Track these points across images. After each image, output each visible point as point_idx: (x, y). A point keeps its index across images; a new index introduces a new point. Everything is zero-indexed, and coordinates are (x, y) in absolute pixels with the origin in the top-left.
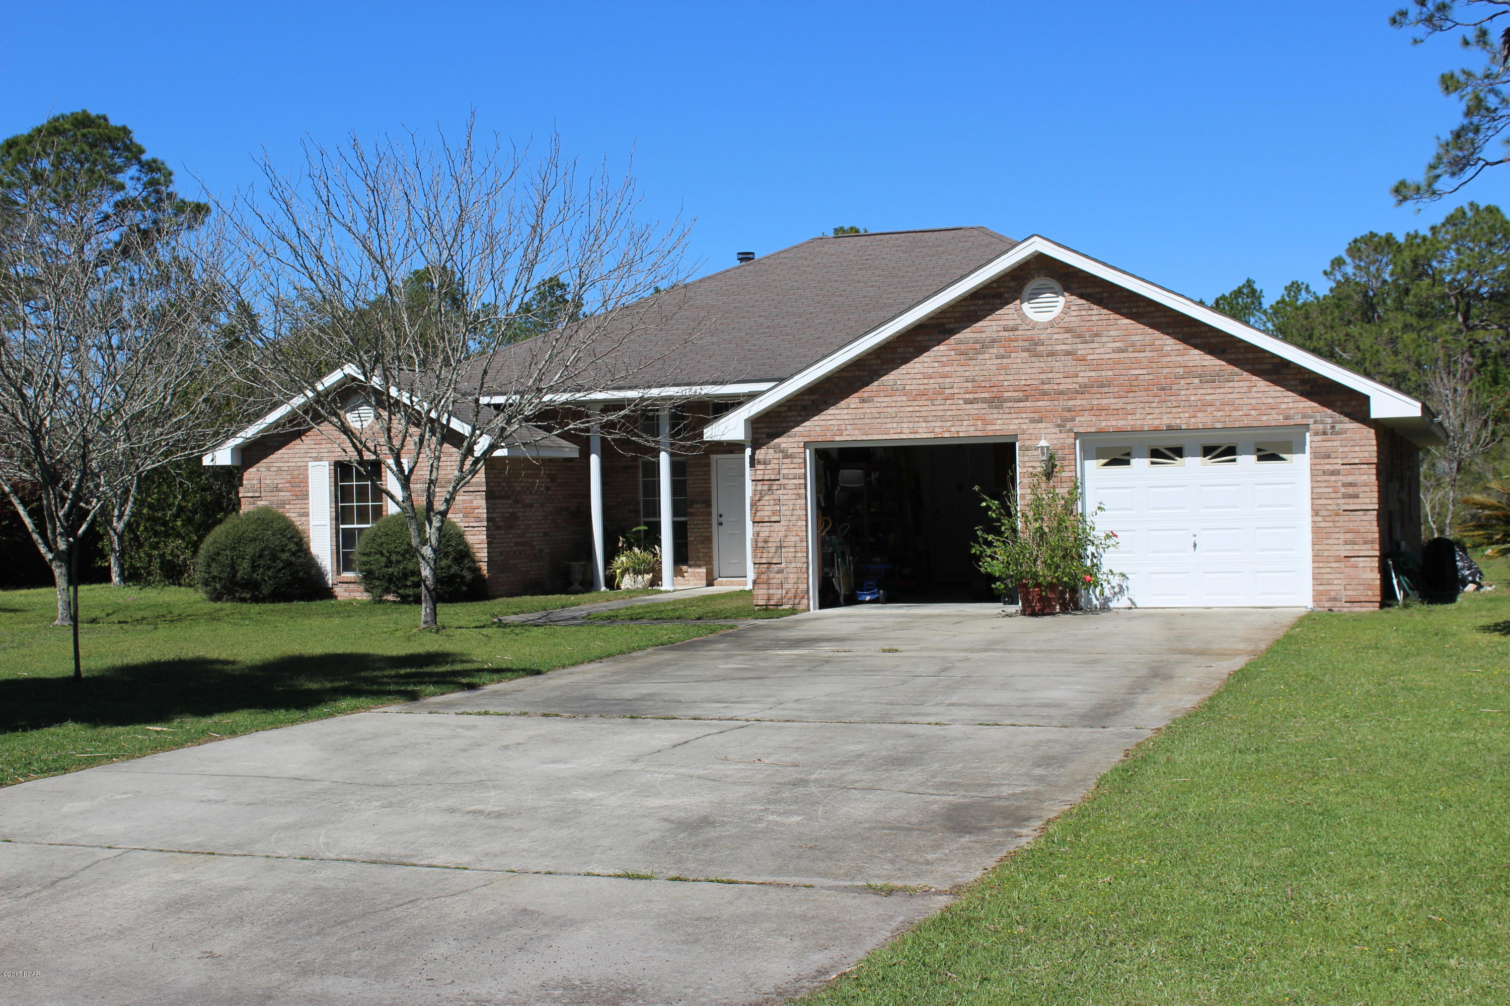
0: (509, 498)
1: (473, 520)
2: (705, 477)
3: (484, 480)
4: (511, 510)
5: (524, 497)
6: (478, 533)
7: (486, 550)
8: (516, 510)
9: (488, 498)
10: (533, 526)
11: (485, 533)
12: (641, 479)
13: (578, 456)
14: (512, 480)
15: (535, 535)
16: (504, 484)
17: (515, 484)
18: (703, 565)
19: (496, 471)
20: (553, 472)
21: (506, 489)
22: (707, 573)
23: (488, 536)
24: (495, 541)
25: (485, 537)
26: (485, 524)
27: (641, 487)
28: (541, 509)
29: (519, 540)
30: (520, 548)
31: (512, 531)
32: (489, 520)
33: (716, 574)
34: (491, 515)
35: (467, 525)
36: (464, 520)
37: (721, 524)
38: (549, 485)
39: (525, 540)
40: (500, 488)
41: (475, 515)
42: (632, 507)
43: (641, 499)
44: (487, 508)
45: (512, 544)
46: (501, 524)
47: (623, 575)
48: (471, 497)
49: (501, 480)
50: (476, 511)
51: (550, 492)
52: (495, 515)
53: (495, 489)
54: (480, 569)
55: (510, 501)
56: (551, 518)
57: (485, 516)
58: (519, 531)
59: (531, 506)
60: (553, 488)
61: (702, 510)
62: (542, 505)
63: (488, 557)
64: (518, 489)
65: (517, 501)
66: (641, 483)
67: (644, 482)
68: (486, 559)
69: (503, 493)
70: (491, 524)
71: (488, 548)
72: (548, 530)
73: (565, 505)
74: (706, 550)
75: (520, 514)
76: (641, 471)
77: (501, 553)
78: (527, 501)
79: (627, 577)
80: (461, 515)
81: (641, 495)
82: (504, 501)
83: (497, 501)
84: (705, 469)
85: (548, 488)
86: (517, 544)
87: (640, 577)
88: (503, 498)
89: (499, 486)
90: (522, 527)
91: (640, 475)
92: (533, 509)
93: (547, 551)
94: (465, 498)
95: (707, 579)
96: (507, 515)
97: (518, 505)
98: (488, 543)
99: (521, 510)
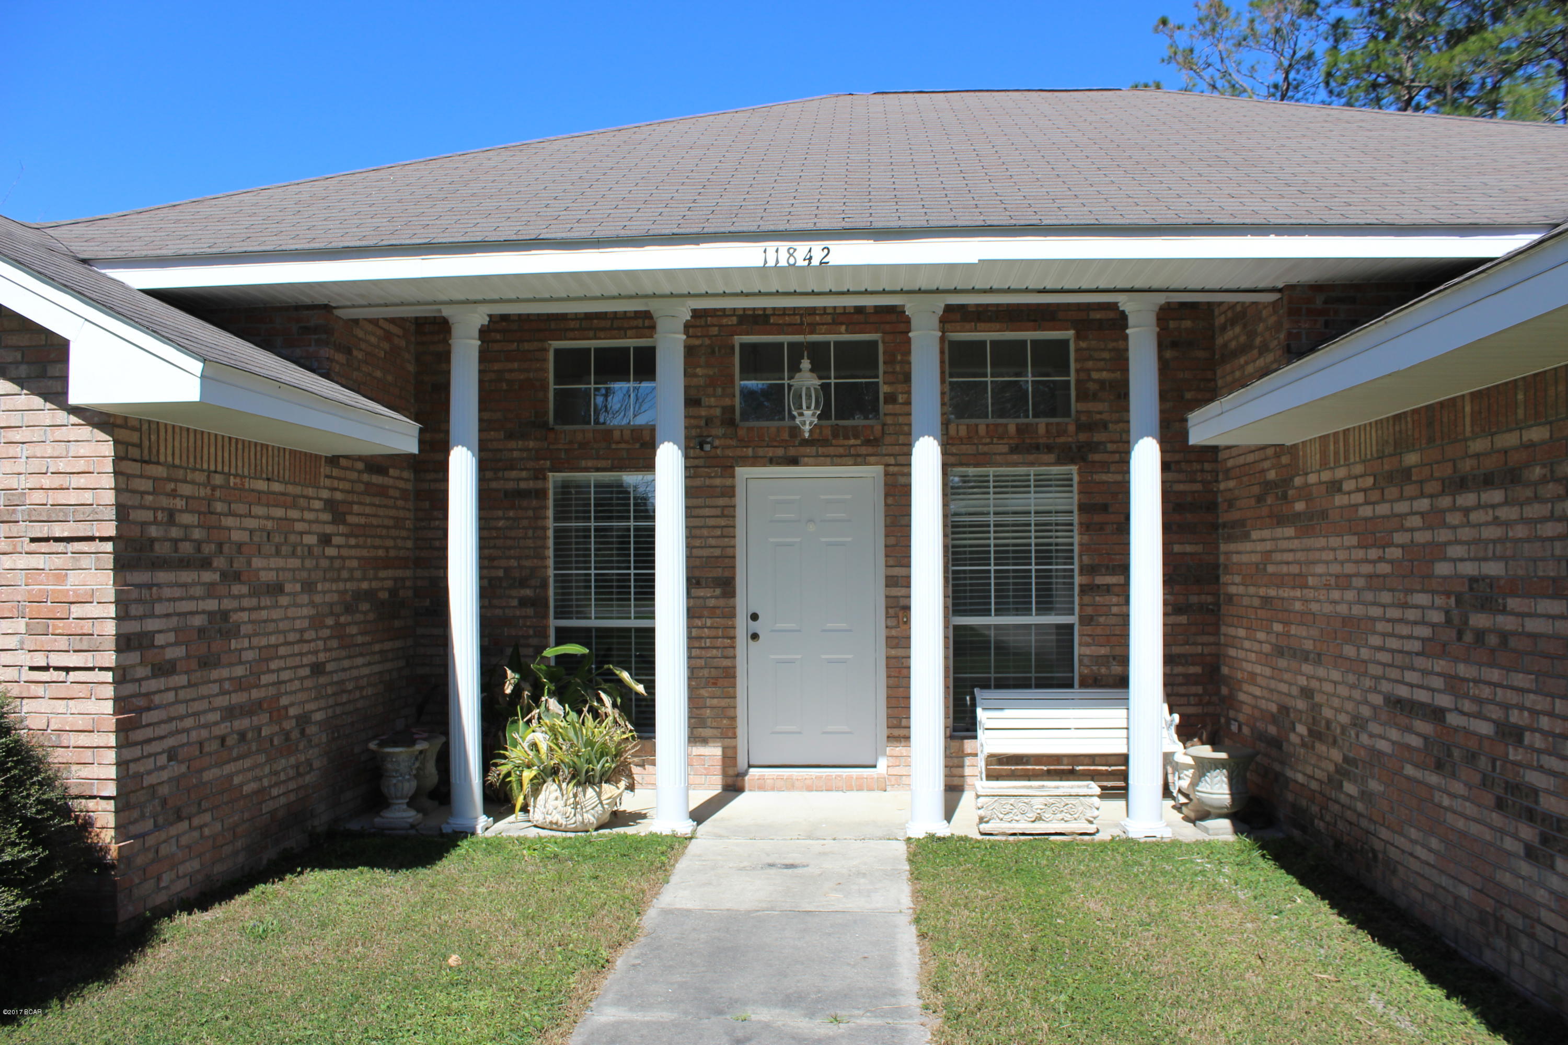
0: (206, 564)
1: (62, 643)
2: (722, 522)
3: (109, 497)
4: (212, 605)
5: (257, 562)
6: (82, 690)
7: (111, 756)
8: (227, 604)
9: (121, 565)
10: (282, 651)
11: (109, 691)
12: (551, 524)
13: (415, 450)
14: (219, 507)
15: (285, 675)
16: (187, 519)
17: (229, 522)
18: (715, 738)
19: (160, 471)
20: (339, 496)
21: (197, 534)
22: (725, 757)
23: (120, 703)
24: (147, 718)
25: (109, 707)
26: (110, 659)
27: (551, 542)
28: (305, 599)
29: (238, 698)
30: (243, 723)
31: (215, 674)
32: (124, 643)
33: (742, 762)
34: (133, 627)
35: (40, 660)
36: (30, 642)
37: (755, 636)
38: (329, 529)
39: (255, 694)
40: (175, 533)
41: (74, 627)
42: (528, 592)
43: (551, 572)
44: (120, 602)
45: (214, 717)
46: (177, 652)
47: (537, 786)
48: (57, 561)
49: (180, 503)
50: (76, 611)
51: (331, 551)
52: (151, 625)
53: (153, 531)
54: (88, 824)
55: (208, 576)
56: (330, 621)
57: (110, 628)
58: (239, 671)
59: (276, 589)
60: (336, 540)
61: (712, 602)
62: (308, 587)
63: (119, 780)
64: (236, 536)
65: (231, 576)
66: (550, 533)
67: (556, 530)
68: (111, 790)
69: (187, 548)
70: (133, 657)
71: (119, 747)
72: (322, 657)
73: (365, 585)
74: (724, 703)
75: (245, 616)
76: (551, 503)
77: (172, 755)
78: (265, 576)
79: (550, 790)
80: (20, 625)
81: (551, 562)
82: (187, 576)
83: (162, 576)
84: (721, 502)
85: (326, 540)
86: (230, 713)
87: (590, 792)
88: (184, 564)
89: (171, 520)
90: (249, 655)
91: (550, 513)
92: (284, 600)
93: (318, 716)
94: (37, 561)
95: (725, 774)
96: (198, 621)
97: (237, 589)
98: (122, 729)
99: (246, 603)
